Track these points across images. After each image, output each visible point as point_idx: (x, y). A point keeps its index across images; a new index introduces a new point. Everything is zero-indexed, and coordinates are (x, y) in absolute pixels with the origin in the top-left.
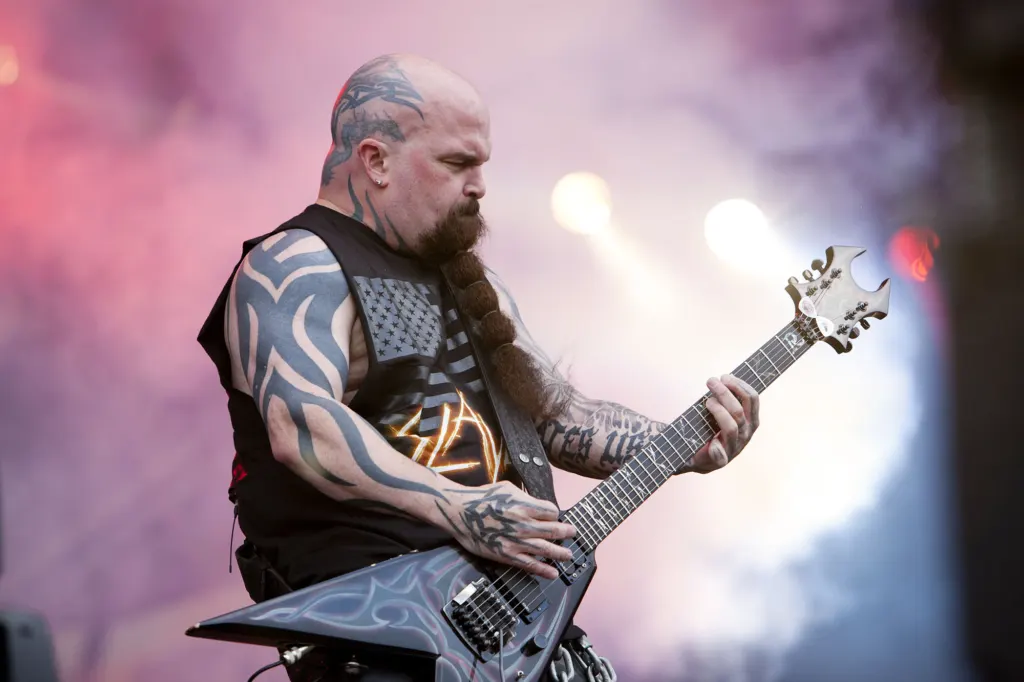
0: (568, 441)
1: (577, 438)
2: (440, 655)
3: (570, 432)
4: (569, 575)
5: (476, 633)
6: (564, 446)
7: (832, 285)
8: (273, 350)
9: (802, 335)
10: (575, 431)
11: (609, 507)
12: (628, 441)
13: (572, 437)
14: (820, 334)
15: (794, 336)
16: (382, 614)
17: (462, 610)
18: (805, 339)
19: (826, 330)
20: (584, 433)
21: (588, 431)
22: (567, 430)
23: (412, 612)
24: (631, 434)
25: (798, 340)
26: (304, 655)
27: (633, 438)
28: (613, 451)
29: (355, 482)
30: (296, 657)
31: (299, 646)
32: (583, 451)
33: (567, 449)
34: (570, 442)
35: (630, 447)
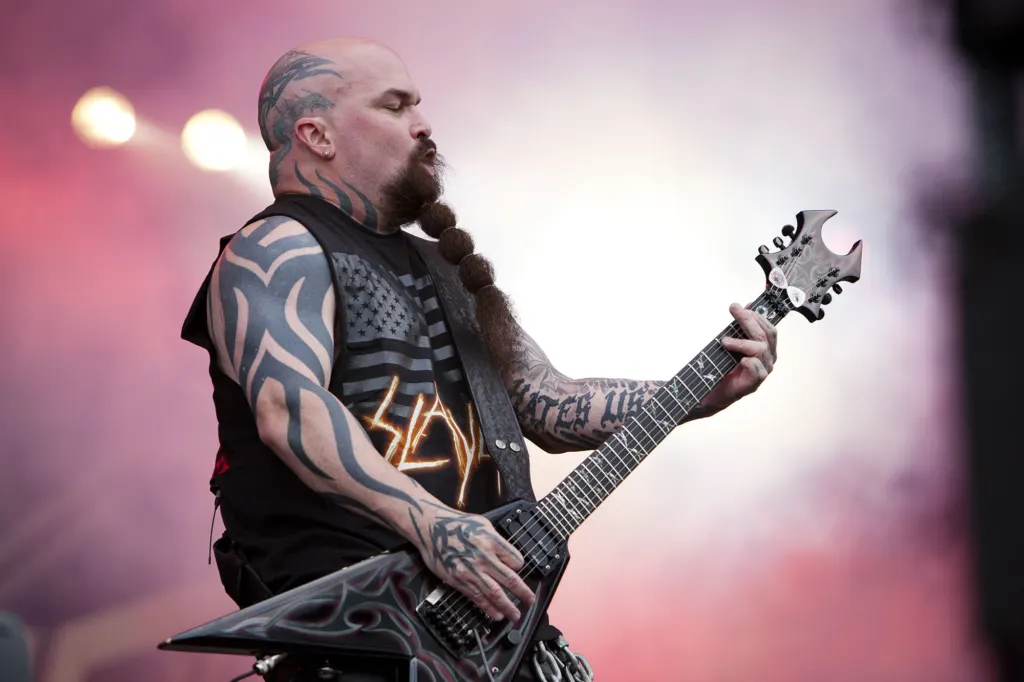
0: (563, 411)
1: (574, 406)
2: (413, 657)
3: (564, 403)
4: (541, 567)
5: (450, 632)
6: (560, 417)
7: (804, 252)
8: (267, 333)
9: (773, 307)
10: (571, 400)
11: (581, 495)
12: (627, 398)
13: (567, 407)
14: (791, 305)
15: (764, 309)
16: (355, 618)
17: (434, 610)
18: (777, 311)
19: (797, 300)
20: (581, 399)
21: (585, 396)
22: (560, 402)
23: (384, 613)
24: (629, 391)
25: (769, 313)
26: (278, 664)
27: (632, 395)
28: (614, 411)
29: (336, 477)
30: (269, 666)
31: (271, 655)
32: (582, 416)
33: (563, 419)
34: (566, 411)
35: (631, 404)
